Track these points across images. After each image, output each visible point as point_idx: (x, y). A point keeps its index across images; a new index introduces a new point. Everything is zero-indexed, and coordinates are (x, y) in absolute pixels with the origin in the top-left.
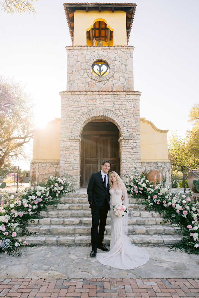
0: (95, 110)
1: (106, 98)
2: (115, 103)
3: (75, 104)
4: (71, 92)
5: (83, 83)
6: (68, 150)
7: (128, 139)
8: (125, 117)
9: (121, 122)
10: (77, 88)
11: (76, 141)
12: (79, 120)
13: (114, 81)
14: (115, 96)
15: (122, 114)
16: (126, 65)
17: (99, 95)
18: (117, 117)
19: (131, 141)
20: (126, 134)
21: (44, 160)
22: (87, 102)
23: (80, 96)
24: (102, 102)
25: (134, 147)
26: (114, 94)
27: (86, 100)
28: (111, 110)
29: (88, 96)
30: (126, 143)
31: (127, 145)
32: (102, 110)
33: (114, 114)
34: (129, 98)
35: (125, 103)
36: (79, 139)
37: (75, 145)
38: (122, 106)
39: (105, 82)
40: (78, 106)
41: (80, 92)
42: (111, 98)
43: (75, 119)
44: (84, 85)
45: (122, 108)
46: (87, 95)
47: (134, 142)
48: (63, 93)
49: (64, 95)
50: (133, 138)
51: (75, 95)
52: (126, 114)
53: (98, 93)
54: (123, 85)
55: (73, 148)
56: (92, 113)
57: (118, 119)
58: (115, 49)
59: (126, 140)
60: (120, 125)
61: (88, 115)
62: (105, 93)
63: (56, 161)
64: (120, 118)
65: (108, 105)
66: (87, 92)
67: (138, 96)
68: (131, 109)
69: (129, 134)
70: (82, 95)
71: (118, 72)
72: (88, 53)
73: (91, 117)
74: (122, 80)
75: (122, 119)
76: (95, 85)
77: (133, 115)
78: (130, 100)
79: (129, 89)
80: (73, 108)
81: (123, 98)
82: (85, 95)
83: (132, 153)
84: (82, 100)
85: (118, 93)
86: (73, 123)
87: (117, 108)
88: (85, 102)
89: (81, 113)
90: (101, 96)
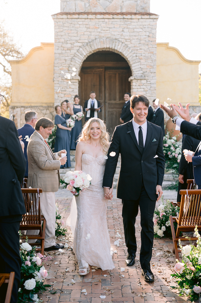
0: (98, 40)
1: (113, 23)
2: (126, 30)
3: (72, 32)
4: (67, 14)
6: (65, 93)
7: (141, 80)
8: (137, 50)
9: (131, 57)
10: (74, 7)
11: (74, 81)
12: (77, 53)
14: (125, 20)
15: (133, 45)
17: (103, 18)
18: (127, 50)
19: (144, 82)
20: (138, 72)
21: (28, 103)
22: (88, 28)
23: (78, 20)
24: (108, 29)
25: (148, 89)
26: (124, 18)
27: (87, 26)
28: (120, 40)
29: (89, 20)
30: (137, 85)
31: (139, 87)
32: (108, 40)
33: (122, 46)
34: (144, 23)
35: (138, 30)
36: (78, 79)
37: (73, 87)
38: (134, 34)
40: (76, 35)
41: (79, 14)
42: (120, 23)
43: (73, 51)
44: (83, 3)
45: (134, 38)
46: (88, 18)
47: (148, 82)
48: (56, 17)
49: (57, 18)
50: (147, 78)
51: (72, 18)
52: (138, 46)
53: (102, 16)
54: (136, 3)
55: (71, 90)
56: (95, 45)
57: (128, 52)
59: (139, 81)
60: (130, 61)
61: (89, 46)
62: (111, 16)
63: (44, 105)
64: (130, 51)
65: (115, 33)
66: (88, 14)
67: (155, 20)
68: (145, 38)
69: (142, 72)
70: (81, 19)
73: (93, 50)
75: (133, 52)
76: (98, 4)
77: (147, 47)
78: (145, 26)
79: (143, 9)
80: (70, 37)
81: (135, 24)
82: (85, 19)
84: (81, 26)
85: (129, 17)
86: (70, 57)
87: (126, 38)
88: (85, 29)
89: (80, 44)
90: (106, 20)
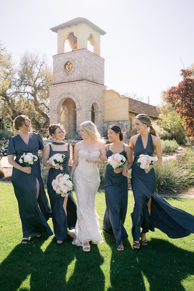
0: (64, 94)
1: (69, 86)
2: (74, 89)
4: (53, 84)
5: (60, 78)
6: (53, 118)
8: (78, 97)
9: (76, 100)
12: (57, 101)
13: (75, 74)
14: (73, 84)
15: (76, 95)
16: (81, 62)
18: (74, 97)
19: (80, 111)
20: (78, 107)
22: (61, 90)
24: (67, 89)
28: (71, 93)
29: (61, 86)
31: (79, 114)
32: (67, 94)
33: (72, 96)
35: (78, 88)
38: (77, 90)
39: (71, 75)
40: (56, 93)
41: (60, 83)
42: (71, 86)
44: (60, 79)
45: (77, 92)
47: (82, 111)
50: (82, 109)
51: (55, 86)
52: (78, 95)
54: (79, 76)
55: (55, 117)
58: (75, 53)
59: (78, 111)
60: (75, 102)
61: (61, 97)
65: (70, 91)
69: (80, 107)
71: (77, 68)
72: (63, 58)
73: (62, 99)
74: (79, 72)
75: (76, 98)
76: (65, 78)
77: (82, 95)
78: (80, 86)
80: (54, 94)
81: (77, 85)
82: (59, 86)
83: (81, 118)
84: (58, 89)
87: (74, 92)
88: (60, 90)
89: (58, 97)
90: (67, 85)
